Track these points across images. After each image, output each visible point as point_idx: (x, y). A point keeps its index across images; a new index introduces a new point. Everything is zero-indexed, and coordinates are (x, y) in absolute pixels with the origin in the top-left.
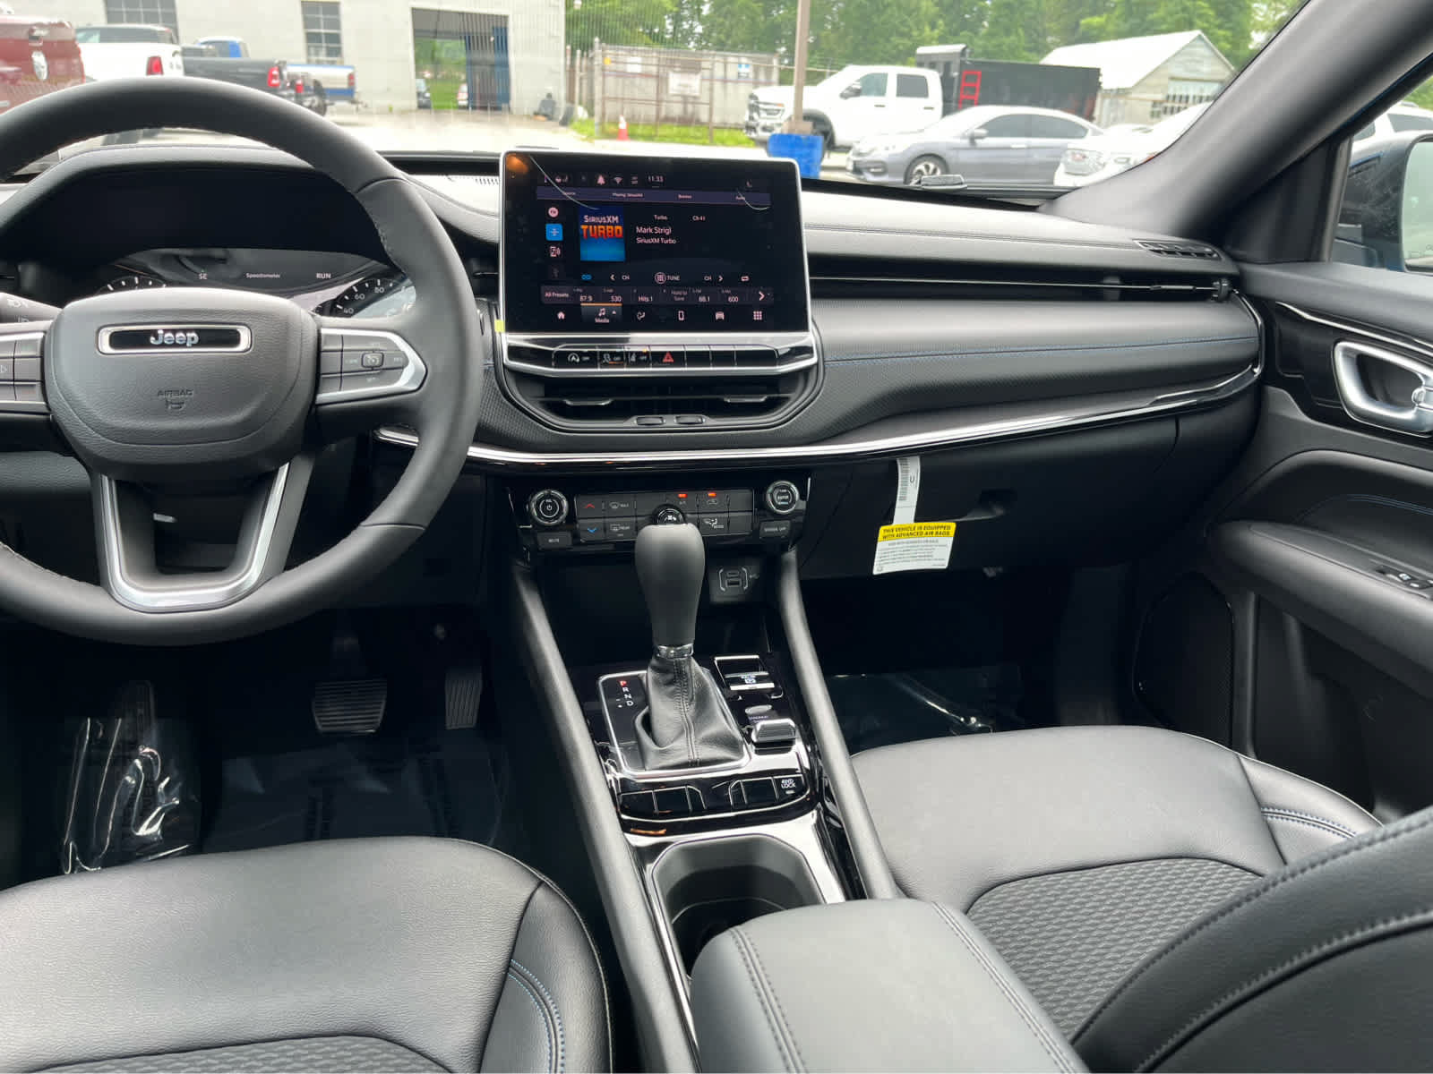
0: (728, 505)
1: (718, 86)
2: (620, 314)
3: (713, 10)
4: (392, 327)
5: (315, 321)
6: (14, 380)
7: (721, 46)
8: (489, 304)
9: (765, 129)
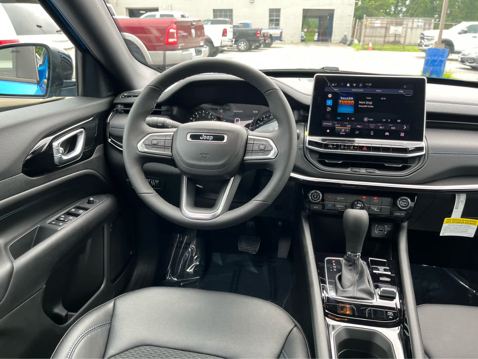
0: (382, 203)
1: (409, 30)
2: (350, 131)
3: (410, 2)
4: (269, 137)
5: (247, 132)
6: (164, 146)
7: (412, 15)
8: (304, 125)
9: (426, 46)
